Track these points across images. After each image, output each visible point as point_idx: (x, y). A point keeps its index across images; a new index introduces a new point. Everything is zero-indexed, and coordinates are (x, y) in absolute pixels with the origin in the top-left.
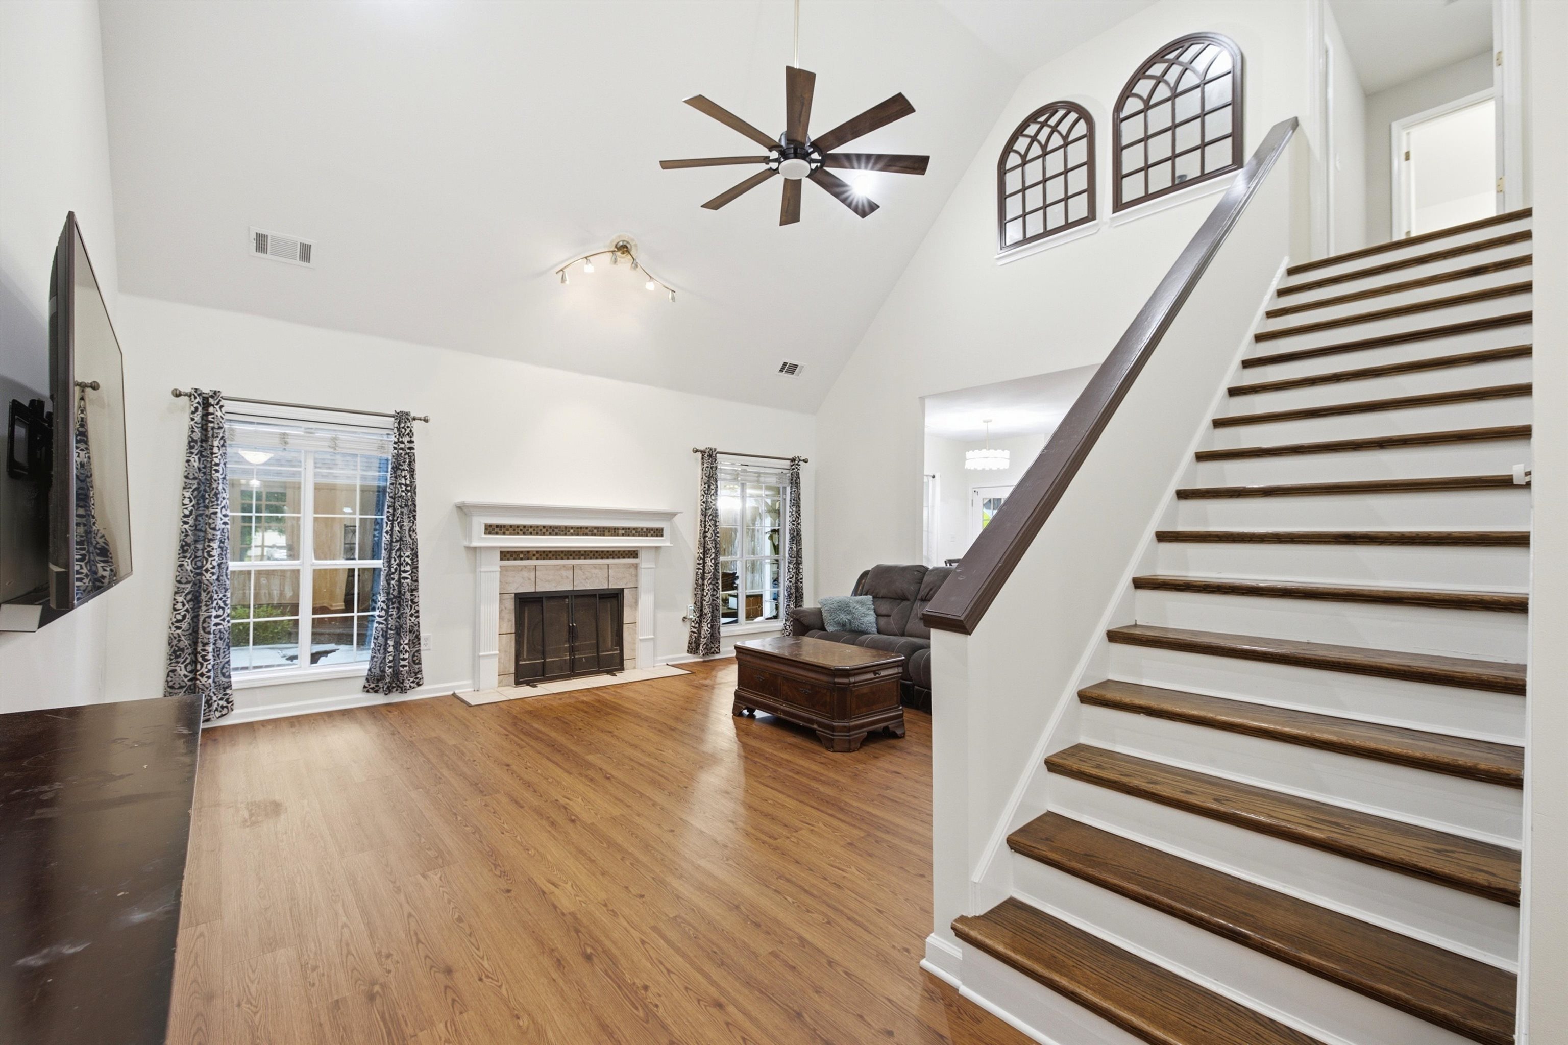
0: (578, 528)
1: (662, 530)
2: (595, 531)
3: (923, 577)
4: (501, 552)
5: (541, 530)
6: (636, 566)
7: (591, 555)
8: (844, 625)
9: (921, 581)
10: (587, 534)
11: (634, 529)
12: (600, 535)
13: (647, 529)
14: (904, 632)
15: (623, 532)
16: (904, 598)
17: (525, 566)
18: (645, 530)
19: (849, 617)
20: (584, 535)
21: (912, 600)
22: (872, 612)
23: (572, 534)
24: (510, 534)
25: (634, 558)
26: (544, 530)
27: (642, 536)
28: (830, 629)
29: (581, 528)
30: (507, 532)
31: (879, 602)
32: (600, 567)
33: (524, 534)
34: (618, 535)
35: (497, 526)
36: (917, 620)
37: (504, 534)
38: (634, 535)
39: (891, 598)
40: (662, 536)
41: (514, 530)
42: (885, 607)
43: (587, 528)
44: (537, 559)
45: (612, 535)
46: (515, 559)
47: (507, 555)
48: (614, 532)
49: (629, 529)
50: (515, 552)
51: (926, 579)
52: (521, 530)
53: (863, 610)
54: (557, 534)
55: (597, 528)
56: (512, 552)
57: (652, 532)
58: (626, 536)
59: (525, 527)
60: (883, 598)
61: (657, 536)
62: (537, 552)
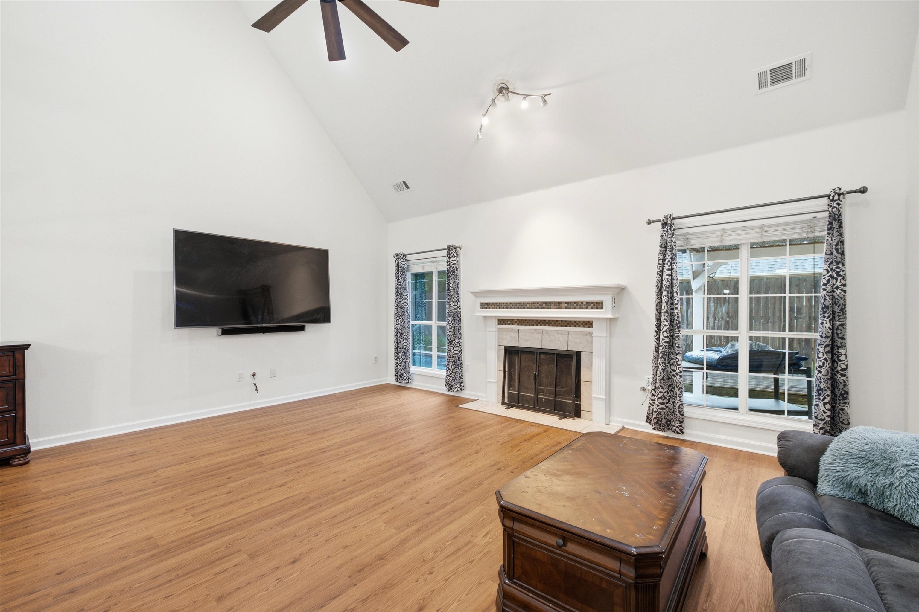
0: (532, 303)
1: (602, 302)
2: (544, 305)
4: (499, 320)
5: (509, 306)
6: (591, 333)
7: (553, 323)
10: (538, 308)
11: (575, 303)
12: (548, 308)
13: (587, 303)
15: (566, 305)
17: (513, 329)
18: (584, 303)
20: (536, 308)
23: (528, 308)
24: (493, 308)
25: (589, 327)
26: (511, 305)
27: (582, 308)
29: (534, 303)
30: (491, 307)
32: (562, 333)
33: (500, 308)
34: (561, 308)
35: (486, 304)
37: (490, 308)
38: (575, 308)
40: (602, 308)
41: (495, 306)
43: (538, 303)
44: (518, 325)
45: (557, 308)
46: (506, 324)
47: (502, 321)
48: (559, 305)
49: (570, 303)
50: (506, 320)
52: (498, 306)
54: (518, 308)
55: (545, 303)
56: (504, 319)
57: (592, 305)
58: (568, 308)
59: (500, 303)
61: (597, 308)
62: (518, 320)
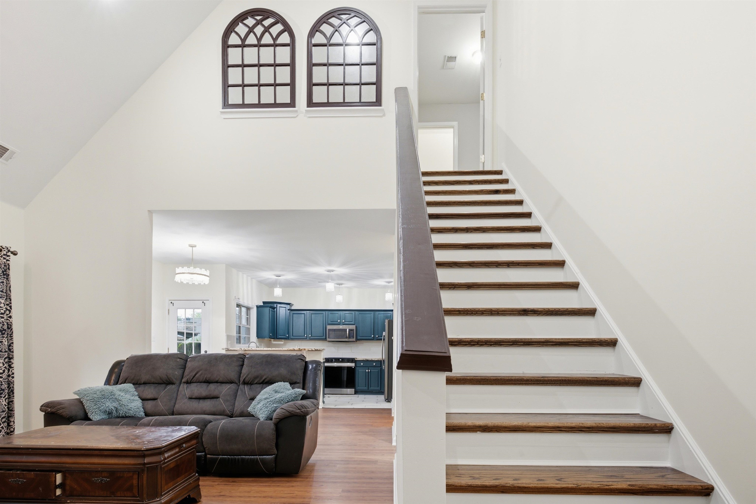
3: (186, 363)
8: (110, 413)
9: (184, 368)
14: (173, 412)
16: (168, 382)
19: (115, 404)
21: (178, 382)
22: (137, 398)
28: (95, 417)
31: (142, 388)
36: (186, 400)
39: (156, 383)
42: (150, 391)
51: (189, 364)
53: (128, 396)
60: (145, 383)
